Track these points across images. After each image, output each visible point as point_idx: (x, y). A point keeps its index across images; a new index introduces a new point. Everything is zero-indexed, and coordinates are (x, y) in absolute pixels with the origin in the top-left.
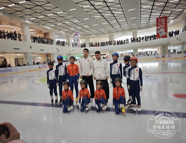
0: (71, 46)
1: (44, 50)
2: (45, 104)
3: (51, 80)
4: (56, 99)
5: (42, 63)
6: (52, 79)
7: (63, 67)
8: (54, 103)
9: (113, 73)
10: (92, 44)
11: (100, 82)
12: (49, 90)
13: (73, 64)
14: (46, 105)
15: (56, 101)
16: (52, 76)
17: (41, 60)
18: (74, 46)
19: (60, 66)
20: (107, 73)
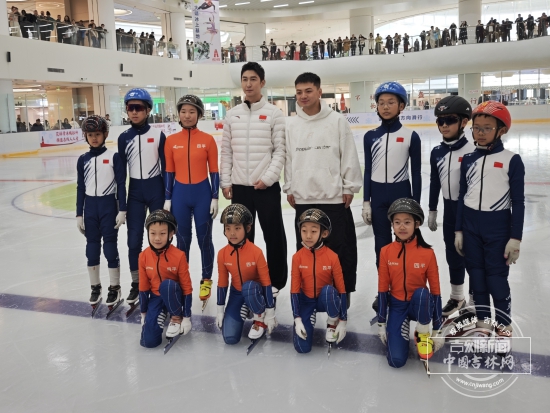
0: (179, 54)
1: (63, 71)
2: (61, 301)
3: (96, 198)
4: (114, 284)
5: (52, 124)
6: (100, 194)
7: (151, 140)
8: (104, 302)
9: (378, 177)
10: (274, 48)
11: (315, 215)
12: (83, 241)
13: (190, 129)
14: (68, 308)
15: (114, 291)
16: (100, 181)
17: (51, 113)
18: (196, 54)
19: (137, 138)
20: (349, 176)
